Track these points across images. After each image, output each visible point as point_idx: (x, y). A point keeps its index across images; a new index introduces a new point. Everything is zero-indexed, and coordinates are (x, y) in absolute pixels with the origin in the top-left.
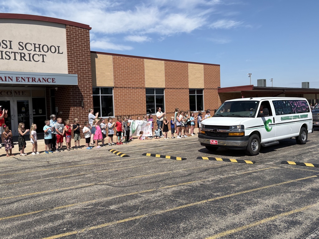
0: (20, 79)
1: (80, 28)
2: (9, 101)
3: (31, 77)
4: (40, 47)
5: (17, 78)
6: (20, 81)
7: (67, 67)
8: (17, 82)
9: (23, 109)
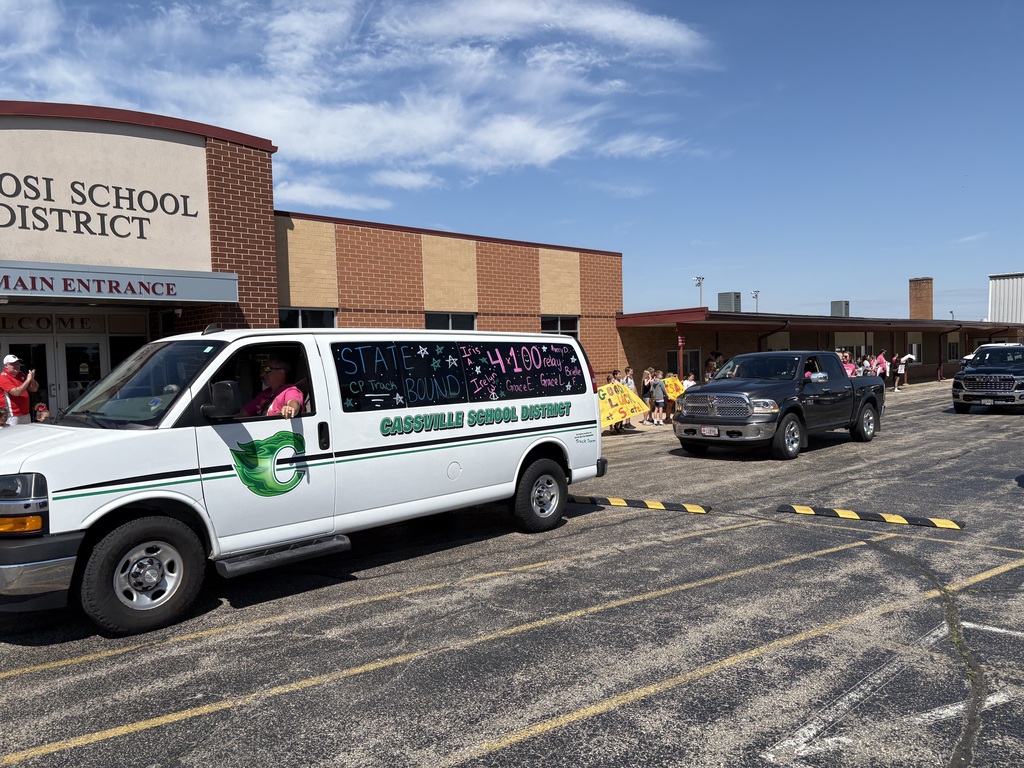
0: (75, 285)
1: (246, 146)
2: (44, 345)
3: (107, 278)
5: (65, 280)
6: (74, 290)
7: (210, 252)
8: (66, 293)
9: (84, 367)
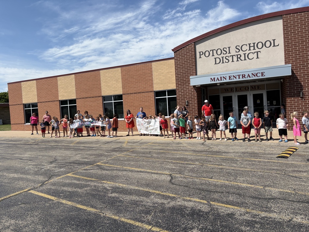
0: (232, 77)
3: (241, 74)
4: (255, 45)
7: (284, 58)
9: (258, 101)
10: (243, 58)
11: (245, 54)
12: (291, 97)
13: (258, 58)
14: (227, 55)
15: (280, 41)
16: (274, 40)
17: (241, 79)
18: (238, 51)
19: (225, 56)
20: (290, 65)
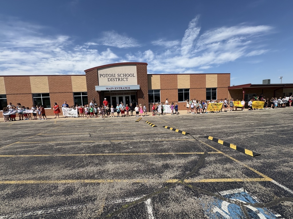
3: (120, 87)
4: (126, 75)
6: (116, 89)
7: (137, 82)
9: (127, 100)
10: (121, 80)
11: (122, 78)
12: (140, 98)
13: (127, 81)
14: (114, 77)
15: (136, 75)
16: (133, 74)
17: (120, 89)
18: (119, 76)
19: (113, 78)
20: (139, 85)
